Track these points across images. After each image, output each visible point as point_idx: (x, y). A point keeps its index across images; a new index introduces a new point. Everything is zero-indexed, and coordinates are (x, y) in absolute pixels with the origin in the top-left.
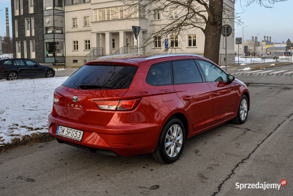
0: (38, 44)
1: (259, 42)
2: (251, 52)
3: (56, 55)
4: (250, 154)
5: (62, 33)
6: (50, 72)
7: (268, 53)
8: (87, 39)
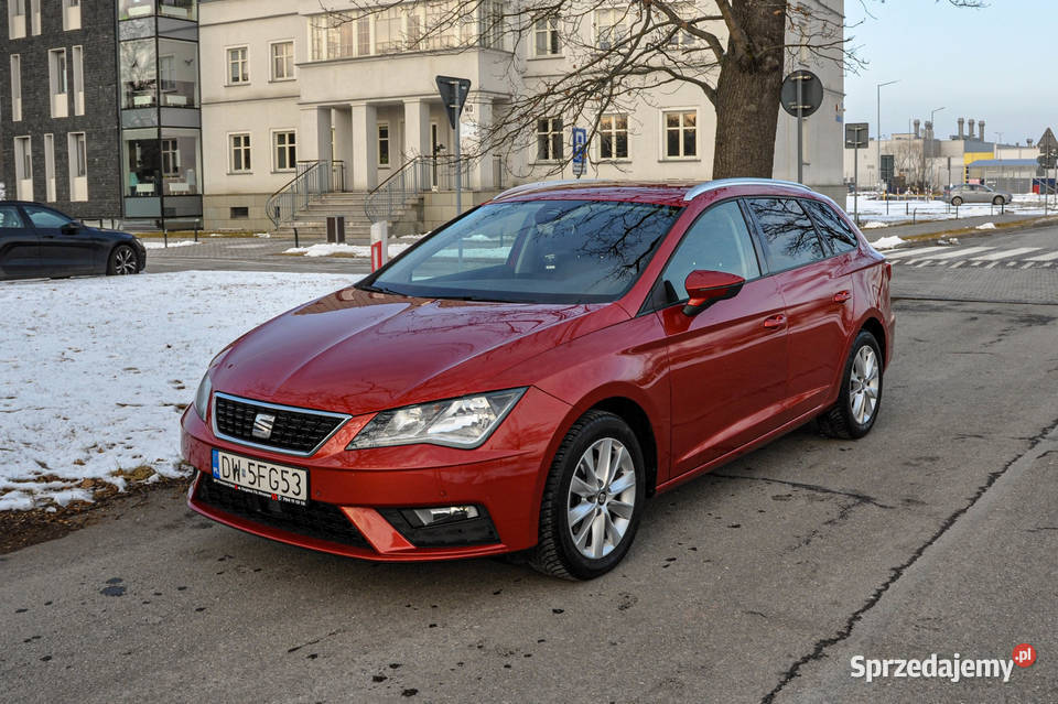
0: (99, 147)
1: (938, 141)
2: (909, 178)
3: (164, 186)
4: (856, 617)
5: (190, 105)
6: (124, 254)
7: (972, 182)
8: (286, 129)
